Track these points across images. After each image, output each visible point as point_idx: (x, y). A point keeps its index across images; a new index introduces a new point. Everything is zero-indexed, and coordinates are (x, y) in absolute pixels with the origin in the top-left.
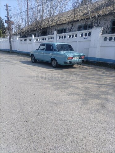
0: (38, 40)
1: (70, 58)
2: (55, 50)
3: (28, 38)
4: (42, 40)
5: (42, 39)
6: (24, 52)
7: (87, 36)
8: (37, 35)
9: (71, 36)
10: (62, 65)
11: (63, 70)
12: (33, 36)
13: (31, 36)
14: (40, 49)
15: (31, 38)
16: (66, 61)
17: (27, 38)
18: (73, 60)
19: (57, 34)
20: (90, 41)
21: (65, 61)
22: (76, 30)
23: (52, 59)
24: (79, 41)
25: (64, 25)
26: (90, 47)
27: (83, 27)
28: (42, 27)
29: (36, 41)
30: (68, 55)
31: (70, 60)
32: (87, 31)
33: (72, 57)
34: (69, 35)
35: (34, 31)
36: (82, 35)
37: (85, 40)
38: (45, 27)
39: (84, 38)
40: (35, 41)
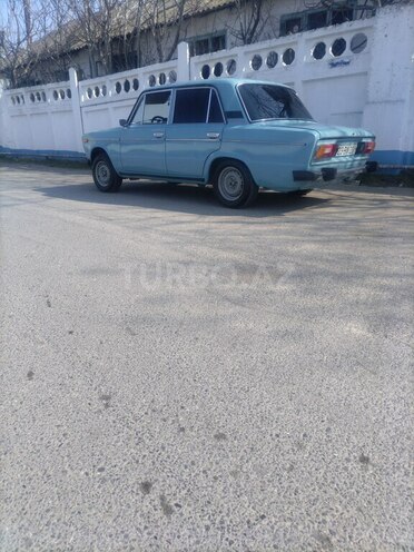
0: (97, 94)
1: (328, 151)
2: (237, 115)
3: (49, 88)
4: (118, 90)
5: (118, 85)
6: (38, 151)
7: (347, 51)
8: (87, 71)
9: (265, 61)
10: (286, 191)
11: (289, 215)
12: (73, 74)
13: (66, 77)
15: (63, 84)
16: (309, 168)
17: (43, 86)
18: (334, 160)
19: (192, 55)
20: (366, 74)
21: (299, 166)
22: (278, 33)
24: (305, 82)
25: (213, 15)
26: (368, 103)
27: (305, 21)
29: (90, 96)
30: (316, 135)
31: (325, 163)
32: (346, 30)
33: (333, 142)
34: (252, 56)
35: (75, 53)
36: (319, 52)
37: (337, 71)
38: (128, 30)
39: (333, 65)
40: (84, 97)
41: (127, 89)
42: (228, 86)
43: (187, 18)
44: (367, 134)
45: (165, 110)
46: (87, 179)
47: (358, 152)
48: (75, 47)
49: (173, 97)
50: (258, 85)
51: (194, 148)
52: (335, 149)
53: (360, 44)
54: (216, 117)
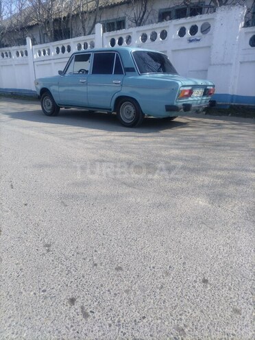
0: (44, 54)
1: (186, 93)
2: (131, 70)
3: (13, 49)
4: (58, 52)
5: (58, 49)
6: (6, 89)
7: (199, 33)
8: (38, 39)
9: (149, 37)
10: (161, 117)
11: (163, 132)
12: (29, 41)
13: (24, 43)
14: (70, 70)
15: (22, 47)
16: (175, 104)
17: (10, 48)
18: (190, 99)
19: (104, 31)
20: (210, 47)
21: (169, 103)
22: (157, 20)
23: (121, 100)
24: (173, 51)
25: (117, 7)
26: (210, 65)
27: (174, 13)
28: (54, 17)
29: (40, 55)
30: (180, 83)
31: (185, 101)
32: (198, 20)
33: (190, 88)
34: (141, 34)
35: (30, 27)
36: (182, 32)
37: (193, 45)
38: (64, 14)
39: (190, 41)
40: (36, 56)
41: (63, 51)
42: (126, 52)
43: (101, 8)
44: (210, 84)
45: (87, 65)
46: (37, 107)
47: (205, 94)
48: (30, 24)
49: (92, 58)
50: (144, 52)
51: (105, 89)
52: (191, 92)
53: (206, 29)
54: (119, 71)
